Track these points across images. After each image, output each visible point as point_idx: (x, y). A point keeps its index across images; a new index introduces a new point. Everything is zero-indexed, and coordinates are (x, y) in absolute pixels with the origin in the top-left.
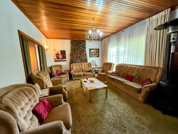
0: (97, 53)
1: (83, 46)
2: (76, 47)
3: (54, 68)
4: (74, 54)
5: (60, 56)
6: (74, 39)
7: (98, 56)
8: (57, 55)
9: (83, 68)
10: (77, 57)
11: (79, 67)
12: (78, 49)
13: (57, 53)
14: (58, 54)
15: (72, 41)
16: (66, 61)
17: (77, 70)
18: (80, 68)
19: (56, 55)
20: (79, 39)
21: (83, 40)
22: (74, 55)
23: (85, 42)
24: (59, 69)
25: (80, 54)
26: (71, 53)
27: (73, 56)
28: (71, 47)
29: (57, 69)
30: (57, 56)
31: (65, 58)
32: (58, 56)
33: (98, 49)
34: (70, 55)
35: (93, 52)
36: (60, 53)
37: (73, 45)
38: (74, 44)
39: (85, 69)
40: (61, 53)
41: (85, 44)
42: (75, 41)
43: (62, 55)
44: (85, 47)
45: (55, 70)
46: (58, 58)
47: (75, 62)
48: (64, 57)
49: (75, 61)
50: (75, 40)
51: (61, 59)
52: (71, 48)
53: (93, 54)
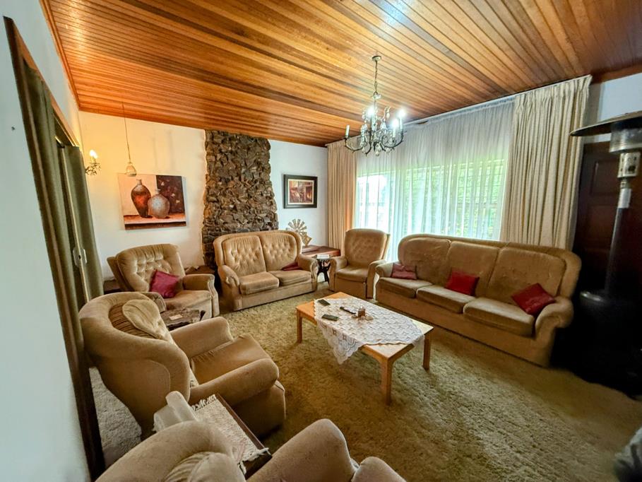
0: (309, 190)
1: (258, 164)
2: (232, 167)
3: (136, 263)
4: (224, 195)
5: (157, 204)
6: (222, 129)
7: (315, 206)
8: (140, 197)
9: (268, 252)
10: (235, 208)
11: (253, 249)
12: (239, 175)
13: (139, 188)
14: (145, 192)
15: (212, 138)
16: (183, 224)
17: (245, 262)
18: (257, 255)
19: (135, 195)
20: (245, 132)
21: (257, 135)
22: (222, 199)
23: (269, 147)
24: (159, 266)
25: (249, 197)
26: (208, 189)
27: (218, 201)
28: (209, 162)
29: (151, 268)
30: (141, 200)
31: (180, 210)
32: (146, 202)
33: (315, 179)
34: (207, 200)
35: (296, 189)
36: (153, 190)
37: (219, 156)
38: (221, 152)
39: (276, 256)
40: (159, 186)
41: (268, 156)
42: (227, 138)
43: (167, 197)
44: (266, 166)
45: (143, 270)
46: (144, 211)
47: (228, 231)
48: (176, 206)
49: (230, 225)
50: (225, 134)
51: (158, 217)
52: (209, 168)
53: (298, 195)
